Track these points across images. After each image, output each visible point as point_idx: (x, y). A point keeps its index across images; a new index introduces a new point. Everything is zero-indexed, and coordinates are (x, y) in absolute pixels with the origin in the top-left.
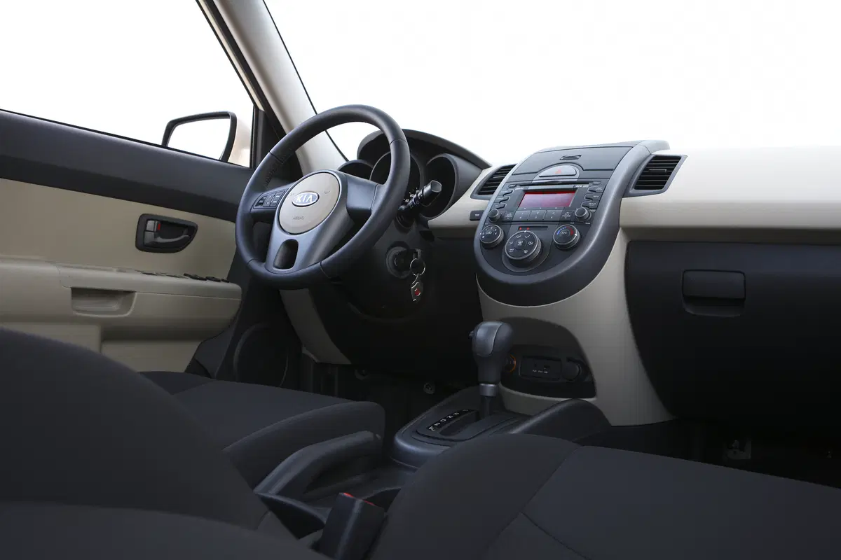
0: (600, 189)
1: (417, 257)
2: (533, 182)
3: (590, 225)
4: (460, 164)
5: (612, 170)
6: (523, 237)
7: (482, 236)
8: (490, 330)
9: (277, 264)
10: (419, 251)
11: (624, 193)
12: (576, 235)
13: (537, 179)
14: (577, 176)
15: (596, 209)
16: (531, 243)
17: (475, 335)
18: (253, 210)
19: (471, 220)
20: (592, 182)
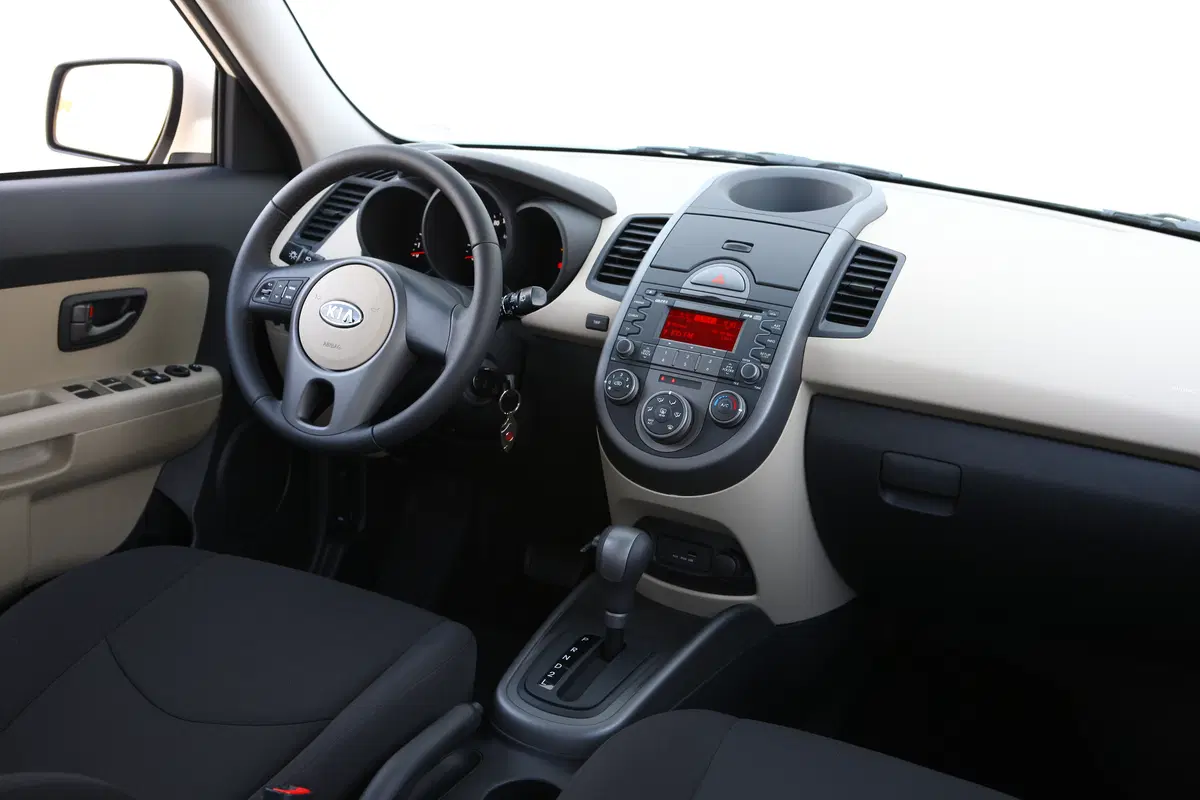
0: (777, 327)
1: (508, 387)
2: (682, 291)
3: (760, 391)
4: (569, 221)
5: (796, 290)
6: (666, 402)
7: (607, 385)
8: (622, 543)
9: (300, 414)
10: (510, 378)
11: (811, 330)
12: (740, 410)
13: (687, 287)
14: (745, 295)
15: (770, 364)
16: (677, 415)
17: (601, 542)
18: (252, 303)
19: (588, 328)
20: (767, 310)
